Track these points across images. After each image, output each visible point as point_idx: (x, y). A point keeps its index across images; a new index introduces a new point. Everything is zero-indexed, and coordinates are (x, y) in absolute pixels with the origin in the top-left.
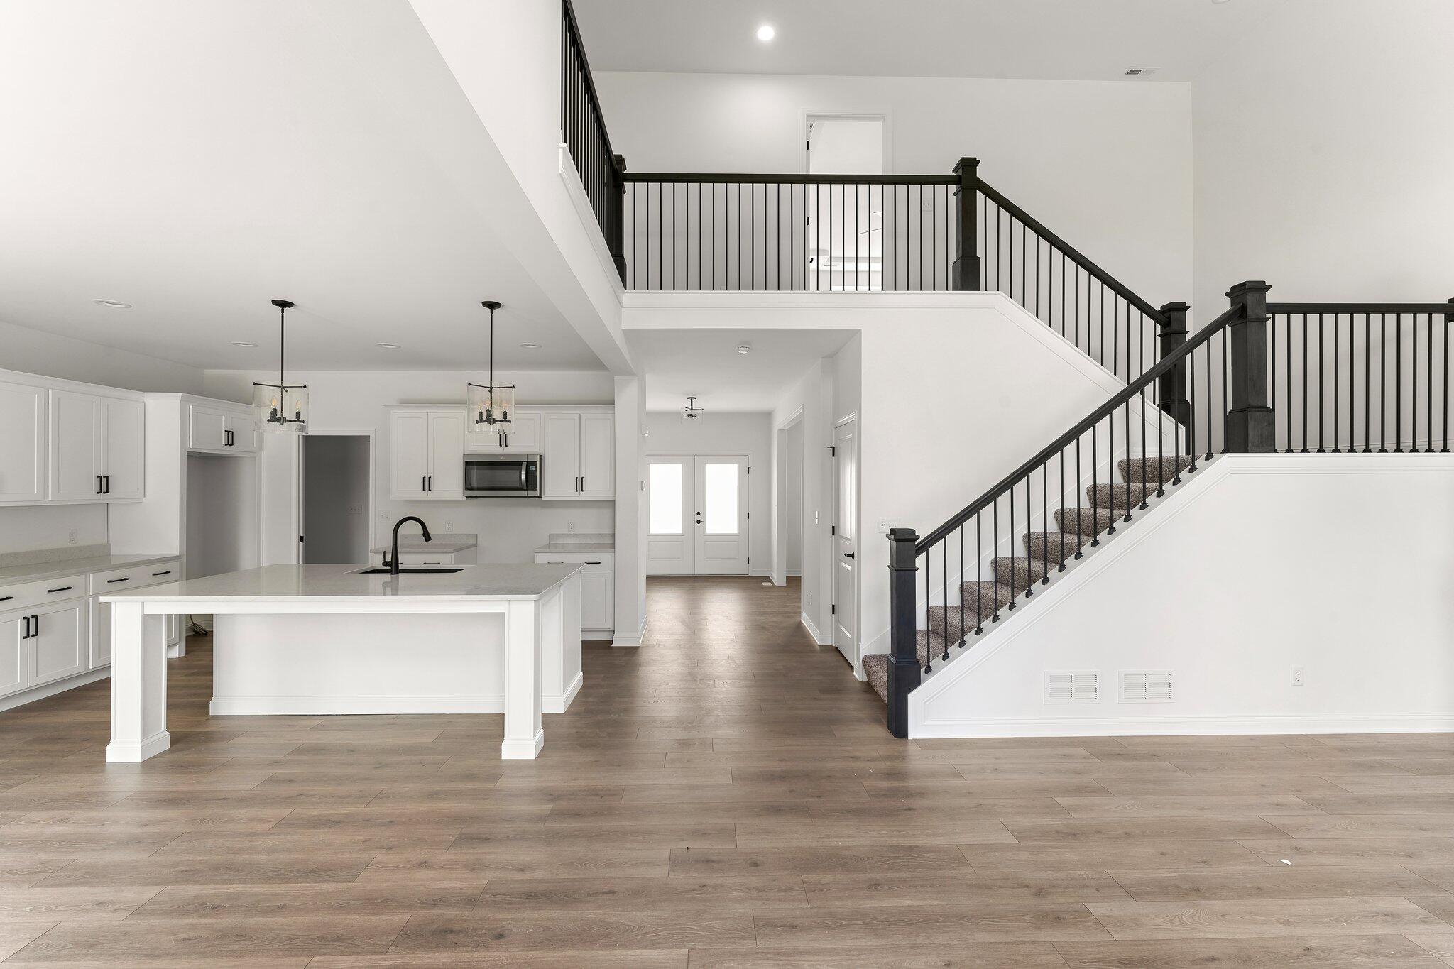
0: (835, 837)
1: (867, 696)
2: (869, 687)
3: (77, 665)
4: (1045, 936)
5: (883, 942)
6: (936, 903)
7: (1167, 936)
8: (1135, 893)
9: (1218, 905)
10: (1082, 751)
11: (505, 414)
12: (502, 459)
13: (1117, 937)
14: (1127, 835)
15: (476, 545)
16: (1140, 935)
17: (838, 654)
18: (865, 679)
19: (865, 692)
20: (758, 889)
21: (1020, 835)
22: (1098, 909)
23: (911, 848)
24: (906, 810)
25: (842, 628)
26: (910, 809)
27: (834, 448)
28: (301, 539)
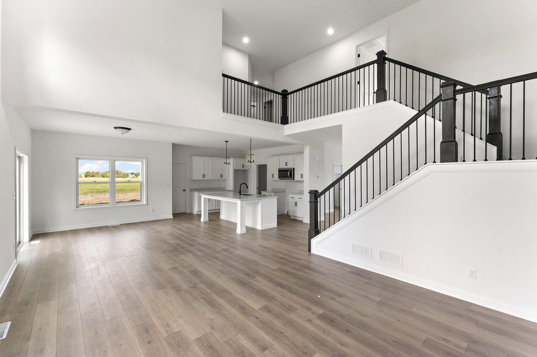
3: (214, 208)
11: (254, 160)
12: (285, 169)
15: (285, 192)
28: (257, 188)
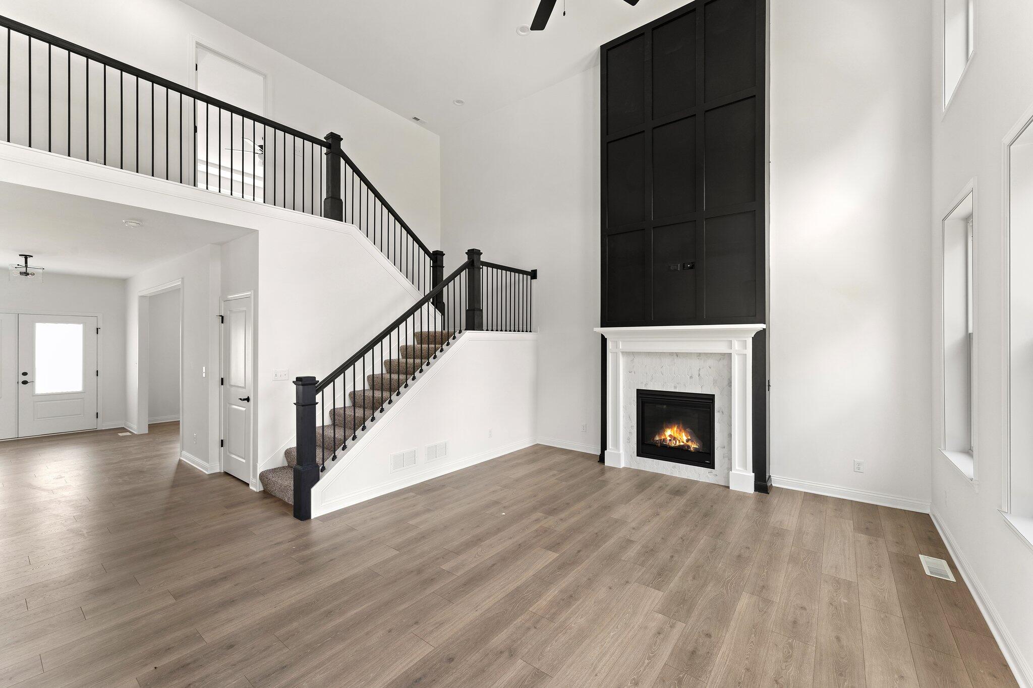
0: (288, 599)
1: (266, 501)
2: (266, 494)
4: (429, 591)
5: (349, 641)
6: (370, 604)
7: (476, 564)
8: (457, 552)
9: (487, 542)
10: (412, 494)
13: (458, 574)
14: (446, 527)
16: (467, 569)
17: (230, 477)
18: (262, 489)
19: (265, 498)
20: (241, 661)
21: (397, 548)
22: (446, 567)
23: (342, 582)
24: (329, 561)
25: (233, 456)
26: (332, 560)
27: (222, 317)
